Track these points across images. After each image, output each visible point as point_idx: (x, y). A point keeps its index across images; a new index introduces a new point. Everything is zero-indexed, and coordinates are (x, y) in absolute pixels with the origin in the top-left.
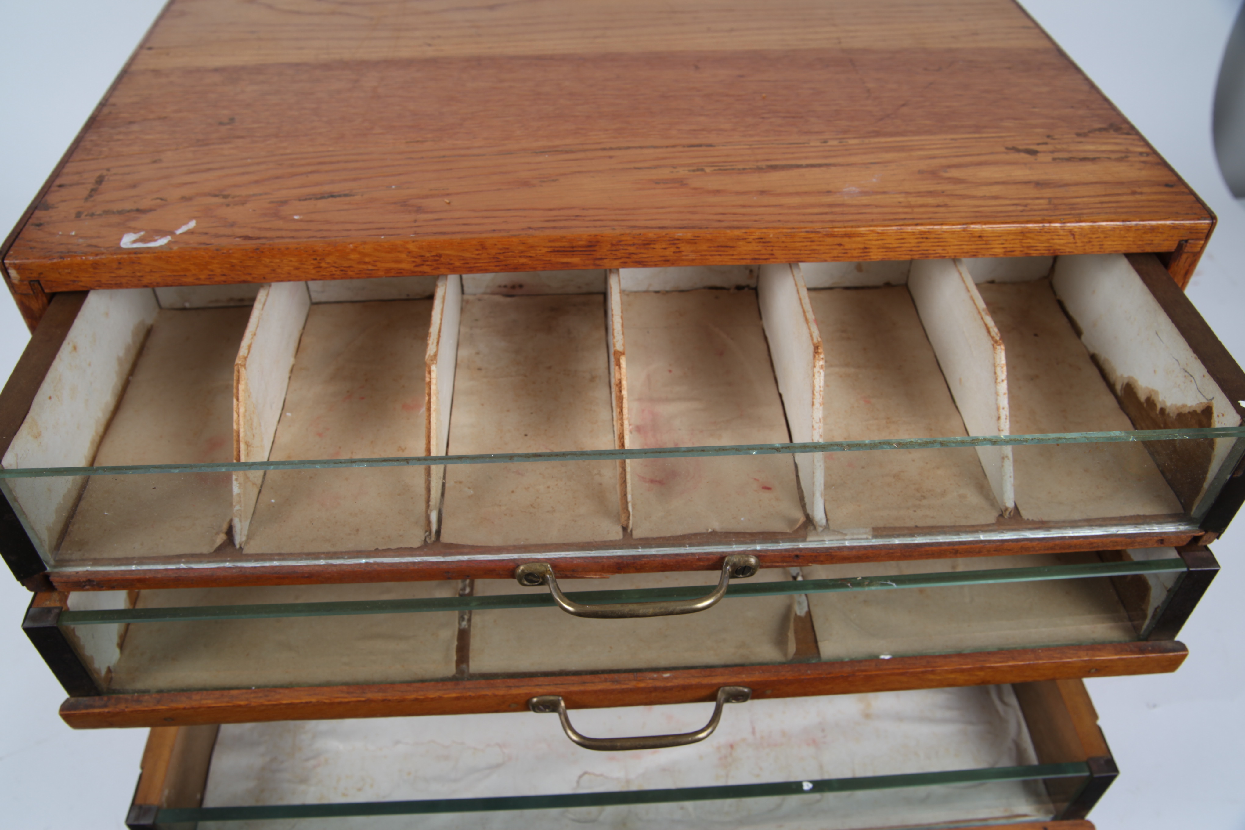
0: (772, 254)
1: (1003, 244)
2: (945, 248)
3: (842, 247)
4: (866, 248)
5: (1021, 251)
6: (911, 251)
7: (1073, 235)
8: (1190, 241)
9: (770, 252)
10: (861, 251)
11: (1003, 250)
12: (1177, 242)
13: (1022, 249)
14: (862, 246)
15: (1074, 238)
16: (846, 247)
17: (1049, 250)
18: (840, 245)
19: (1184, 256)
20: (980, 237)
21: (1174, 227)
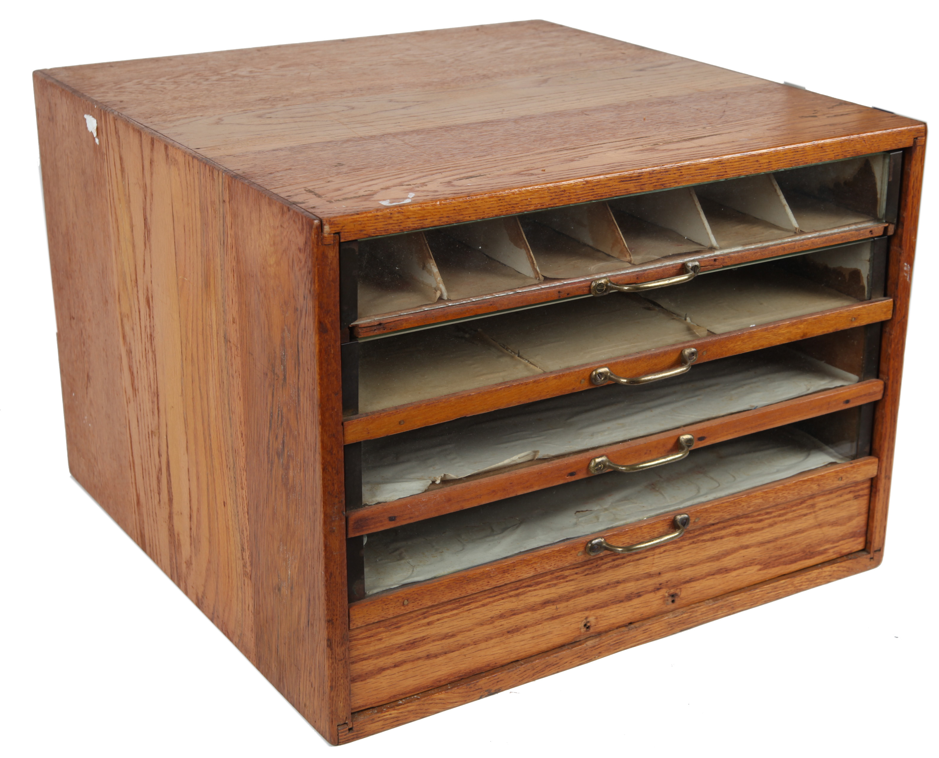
0: (726, 172)
1: (833, 151)
2: (806, 157)
3: (758, 163)
4: (770, 162)
5: (842, 154)
6: (790, 161)
7: (864, 141)
8: (919, 138)
9: (724, 170)
10: (767, 164)
11: (834, 155)
12: (912, 140)
13: (842, 153)
14: (767, 161)
15: (865, 143)
16: (761, 162)
17: (855, 152)
18: (757, 161)
19: (918, 148)
20: (822, 147)
21: (910, 131)
